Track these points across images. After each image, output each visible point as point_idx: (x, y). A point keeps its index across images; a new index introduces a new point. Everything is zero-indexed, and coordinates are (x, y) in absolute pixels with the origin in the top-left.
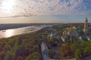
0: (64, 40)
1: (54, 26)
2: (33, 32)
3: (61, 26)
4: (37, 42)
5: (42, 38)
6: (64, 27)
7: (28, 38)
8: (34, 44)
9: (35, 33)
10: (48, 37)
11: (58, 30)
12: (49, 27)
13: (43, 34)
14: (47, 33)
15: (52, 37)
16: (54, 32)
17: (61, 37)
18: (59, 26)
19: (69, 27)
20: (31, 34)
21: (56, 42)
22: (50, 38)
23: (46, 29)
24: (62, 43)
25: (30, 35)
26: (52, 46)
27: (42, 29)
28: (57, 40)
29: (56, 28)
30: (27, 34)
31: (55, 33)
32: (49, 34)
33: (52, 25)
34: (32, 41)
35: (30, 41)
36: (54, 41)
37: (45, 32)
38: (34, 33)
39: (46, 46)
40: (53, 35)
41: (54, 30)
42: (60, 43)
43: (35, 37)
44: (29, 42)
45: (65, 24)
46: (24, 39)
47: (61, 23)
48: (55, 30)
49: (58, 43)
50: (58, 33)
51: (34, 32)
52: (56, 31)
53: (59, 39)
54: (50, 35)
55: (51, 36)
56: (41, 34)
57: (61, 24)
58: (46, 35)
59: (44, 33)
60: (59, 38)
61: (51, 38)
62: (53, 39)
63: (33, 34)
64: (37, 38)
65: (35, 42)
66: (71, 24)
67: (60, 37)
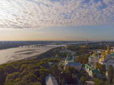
0: (90, 74)
1: (71, 47)
2: (31, 57)
3: (84, 46)
4: (38, 76)
5: (49, 68)
6: (91, 49)
7: (21, 69)
8: (33, 81)
9: (35, 59)
10: (60, 66)
11: (79, 54)
12: (61, 47)
13: (49, 60)
14: (57, 58)
15: (68, 66)
16: (72, 56)
17: (86, 67)
18: (82, 46)
19: (102, 48)
20: (27, 62)
21: (74, 76)
22: (62, 67)
23: (57, 51)
24: (86, 78)
25: (24, 63)
26: (68, 83)
27: (48, 51)
28: (77, 72)
29: (76, 49)
30: (19, 61)
31: (72, 58)
32: (61, 59)
33: (67, 45)
34: (29, 74)
35: (24, 74)
36: (72, 73)
37: (54, 56)
38: (33, 58)
39: (55, 83)
40: (69, 63)
41: (71, 53)
42: (83, 77)
43: (34, 66)
44: (22, 76)
45: (93, 43)
46: (10, 73)
47: (86, 40)
48: (73, 53)
49: (80, 77)
50: (79, 58)
51: (34, 56)
52: (75, 55)
53: (81, 70)
54: (63, 63)
55: (66, 64)
56: (47, 60)
57: (84, 43)
58: (56, 61)
59: (53, 58)
60: (81, 68)
61: (65, 68)
62: (69, 69)
63: (31, 62)
64: (39, 68)
65: (34, 77)
66: (107, 43)
67: (84, 66)
